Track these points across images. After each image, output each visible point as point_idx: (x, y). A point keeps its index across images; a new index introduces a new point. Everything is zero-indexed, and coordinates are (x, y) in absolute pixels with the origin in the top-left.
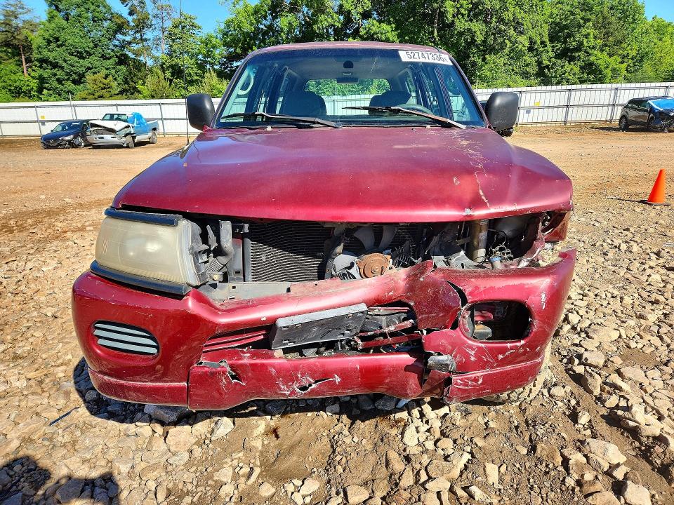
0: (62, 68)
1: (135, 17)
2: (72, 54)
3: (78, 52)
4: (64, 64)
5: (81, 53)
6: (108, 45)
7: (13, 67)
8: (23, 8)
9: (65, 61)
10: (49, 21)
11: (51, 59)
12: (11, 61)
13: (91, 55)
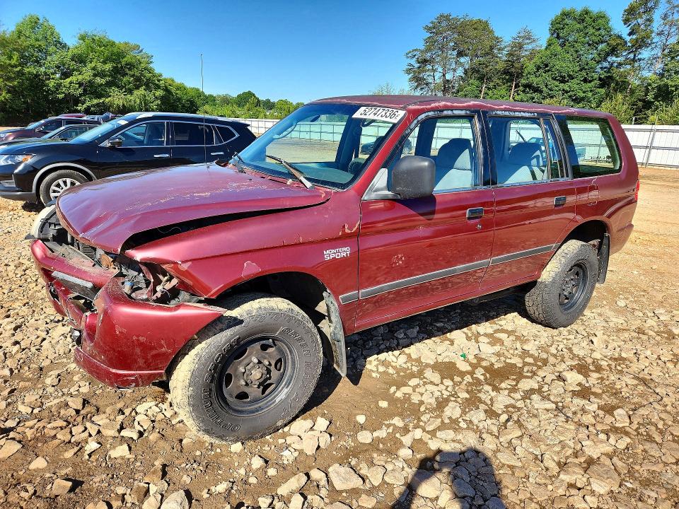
0: (541, 92)
1: (634, 37)
2: (554, 79)
3: (561, 76)
4: (545, 89)
5: (564, 77)
6: (595, 68)
7: (503, 92)
8: (529, 39)
9: (546, 86)
10: (546, 48)
11: (535, 85)
12: (503, 86)
13: (573, 79)
